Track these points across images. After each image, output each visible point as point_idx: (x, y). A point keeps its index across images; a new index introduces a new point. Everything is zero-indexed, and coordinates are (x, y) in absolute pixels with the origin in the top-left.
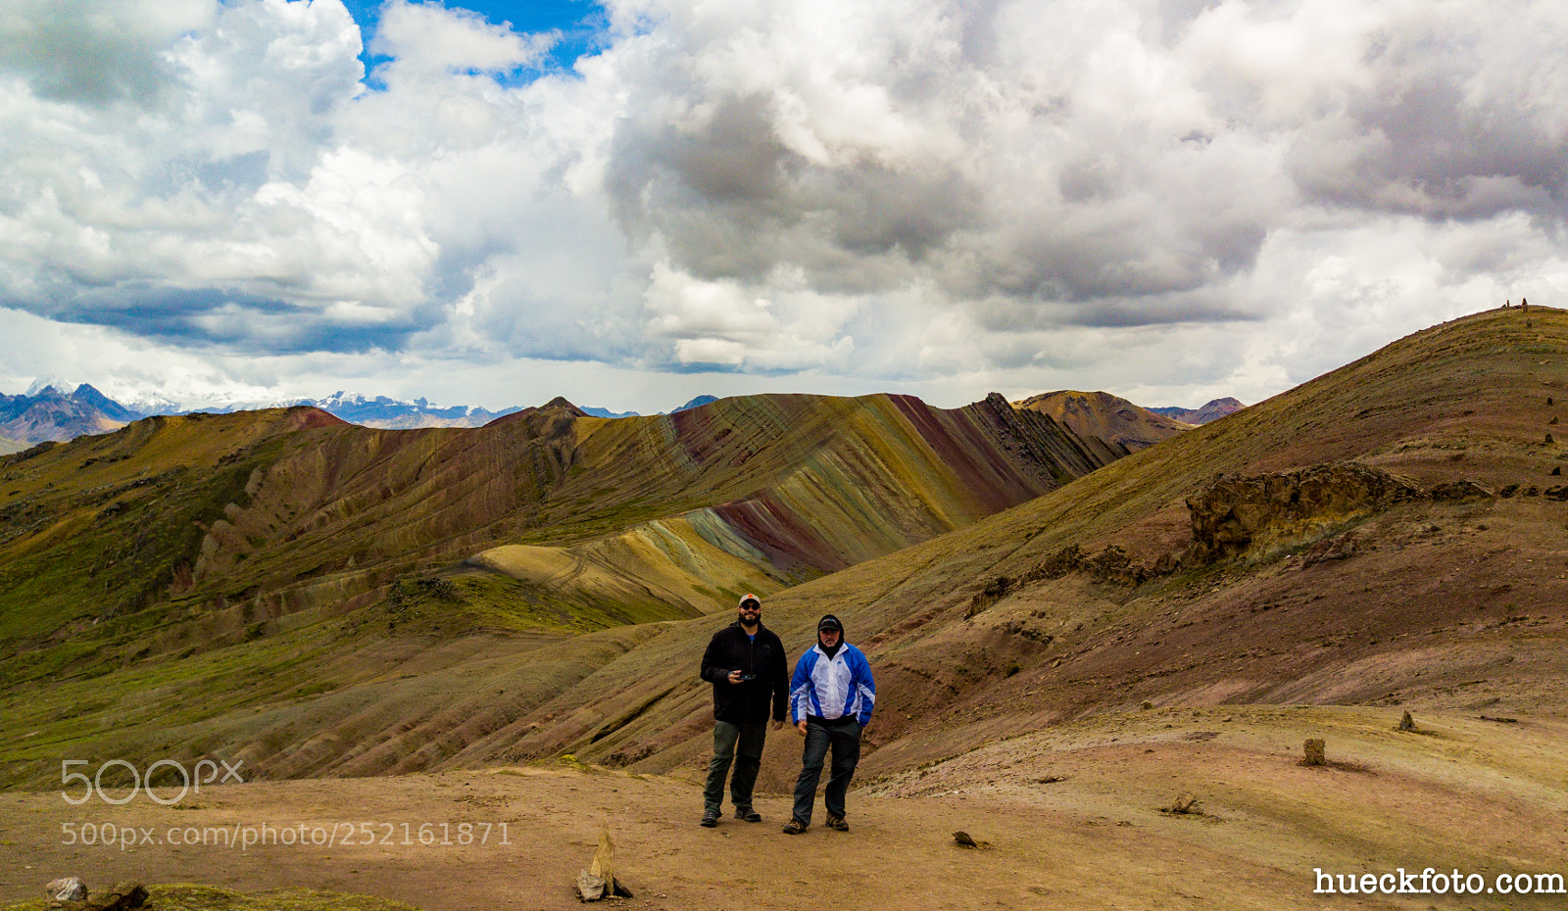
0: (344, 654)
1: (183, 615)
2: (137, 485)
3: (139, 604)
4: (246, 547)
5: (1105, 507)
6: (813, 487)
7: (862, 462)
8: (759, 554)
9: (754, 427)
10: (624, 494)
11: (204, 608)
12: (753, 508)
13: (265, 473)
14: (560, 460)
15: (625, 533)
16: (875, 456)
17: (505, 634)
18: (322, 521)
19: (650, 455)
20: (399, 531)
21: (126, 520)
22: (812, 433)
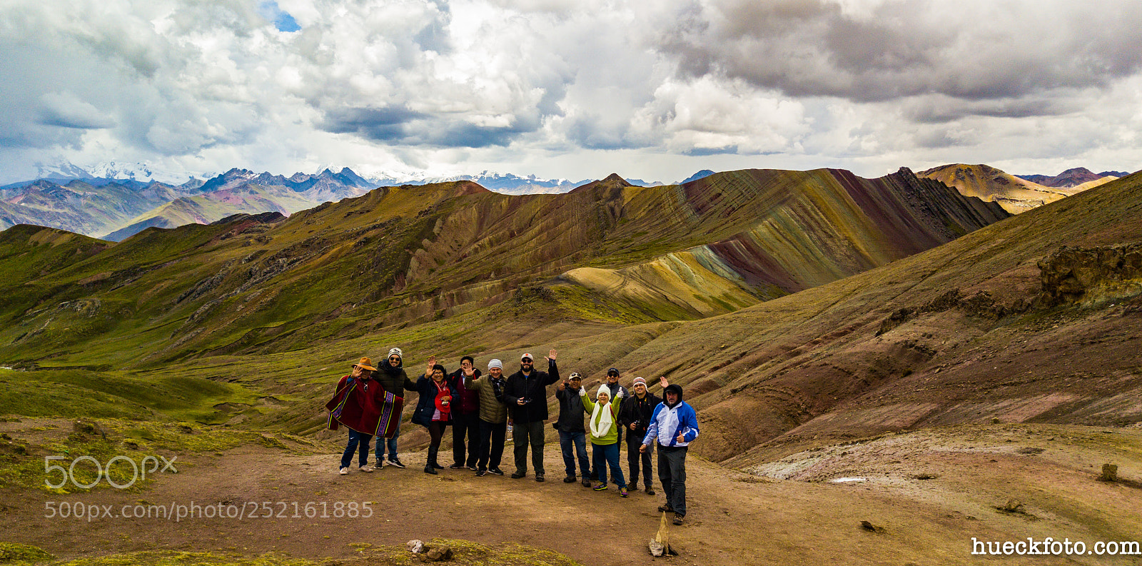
0: (489, 330)
1: (401, 304)
2: (374, 227)
3: (376, 296)
4: (434, 265)
5: (979, 258)
6: (775, 232)
7: (809, 215)
8: (737, 276)
9: (736, 191)
10: (652, 236)
11: (412, 300)
12: (734, 245)
13: (444, 222)
14: (613, 214)
15: (652, 261)
16: (818, 211)
17: (581, 322)
18: (476, 251)
19: (668, 211)
20: (520, 257)
21: (369, 248)
22: (775, 195)
